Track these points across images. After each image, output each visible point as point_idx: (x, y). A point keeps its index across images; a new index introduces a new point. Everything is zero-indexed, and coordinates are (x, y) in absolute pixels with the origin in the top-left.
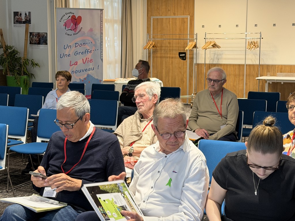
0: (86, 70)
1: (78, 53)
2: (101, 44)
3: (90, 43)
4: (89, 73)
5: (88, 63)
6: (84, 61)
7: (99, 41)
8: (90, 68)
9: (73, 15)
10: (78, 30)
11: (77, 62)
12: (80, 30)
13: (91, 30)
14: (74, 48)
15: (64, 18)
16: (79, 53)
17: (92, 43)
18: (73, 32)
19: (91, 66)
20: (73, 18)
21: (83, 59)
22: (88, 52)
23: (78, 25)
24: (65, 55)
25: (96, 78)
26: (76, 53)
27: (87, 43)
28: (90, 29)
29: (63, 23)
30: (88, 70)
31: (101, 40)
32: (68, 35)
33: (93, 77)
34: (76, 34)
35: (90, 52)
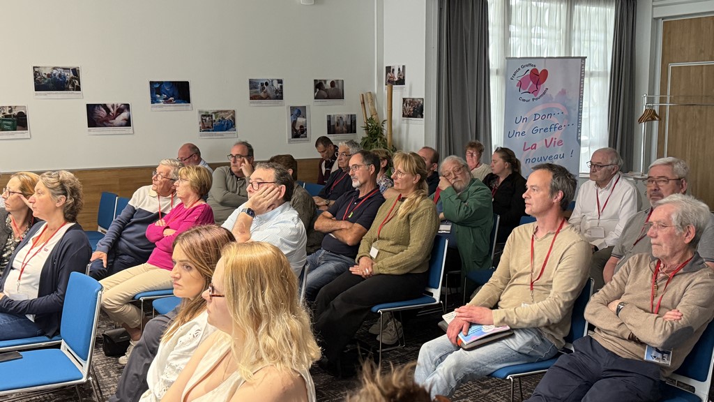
0: (550, 158)
1: (538, 130)
2: (579, 115)
3: (560, 113)
5: (554, 146)
6: (548, 144)
7: (575, 110)
8: (557, 155)
9: (533, 68)
10: (540, 93)
11: (536, 144)
12: (544, 93)
14: (532, 122)
15: (517, 75)
16: (540, 129)
17: (562, 113)
18: (532, 96)
19: (559, 151)
20: (534, 72)
21: (546, 140)
22: (555, 128)
23: (540, 84)
24: (515, 133)
26: (535, 130)
27: (554, 114)
28: (560, 90)
29: (516, 82)
31: (579, 108)
32: (524, 100)
34: (537, 99)
35: (559, 128)
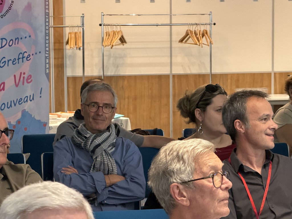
0: (20, 101)
1: (5, 62)
2: (46, 39)
3: (28, 37)
4: (26, 108)
5: (23, 84)
6: (17, 81)
7: (42, 32)
8: (27, 97)
10: (5, 8)
11: (4, 83)
12: (10, 8)
13: (29, 7)
16: (8, 61)
17: (30, 36)
19: (28, 90)
21: (15, 76)
22: (23, 58)
25: (37, 118)
26: (2, 63)
27: (21, 38)
28: (26, 5)
30: (23, 101)
33: (33, 116)
34: (2, 17)
35: (27, 58)
